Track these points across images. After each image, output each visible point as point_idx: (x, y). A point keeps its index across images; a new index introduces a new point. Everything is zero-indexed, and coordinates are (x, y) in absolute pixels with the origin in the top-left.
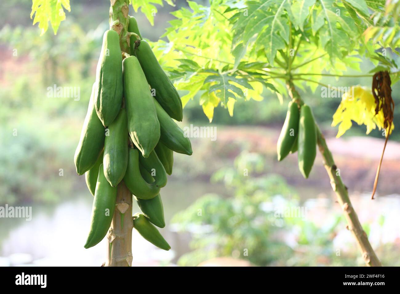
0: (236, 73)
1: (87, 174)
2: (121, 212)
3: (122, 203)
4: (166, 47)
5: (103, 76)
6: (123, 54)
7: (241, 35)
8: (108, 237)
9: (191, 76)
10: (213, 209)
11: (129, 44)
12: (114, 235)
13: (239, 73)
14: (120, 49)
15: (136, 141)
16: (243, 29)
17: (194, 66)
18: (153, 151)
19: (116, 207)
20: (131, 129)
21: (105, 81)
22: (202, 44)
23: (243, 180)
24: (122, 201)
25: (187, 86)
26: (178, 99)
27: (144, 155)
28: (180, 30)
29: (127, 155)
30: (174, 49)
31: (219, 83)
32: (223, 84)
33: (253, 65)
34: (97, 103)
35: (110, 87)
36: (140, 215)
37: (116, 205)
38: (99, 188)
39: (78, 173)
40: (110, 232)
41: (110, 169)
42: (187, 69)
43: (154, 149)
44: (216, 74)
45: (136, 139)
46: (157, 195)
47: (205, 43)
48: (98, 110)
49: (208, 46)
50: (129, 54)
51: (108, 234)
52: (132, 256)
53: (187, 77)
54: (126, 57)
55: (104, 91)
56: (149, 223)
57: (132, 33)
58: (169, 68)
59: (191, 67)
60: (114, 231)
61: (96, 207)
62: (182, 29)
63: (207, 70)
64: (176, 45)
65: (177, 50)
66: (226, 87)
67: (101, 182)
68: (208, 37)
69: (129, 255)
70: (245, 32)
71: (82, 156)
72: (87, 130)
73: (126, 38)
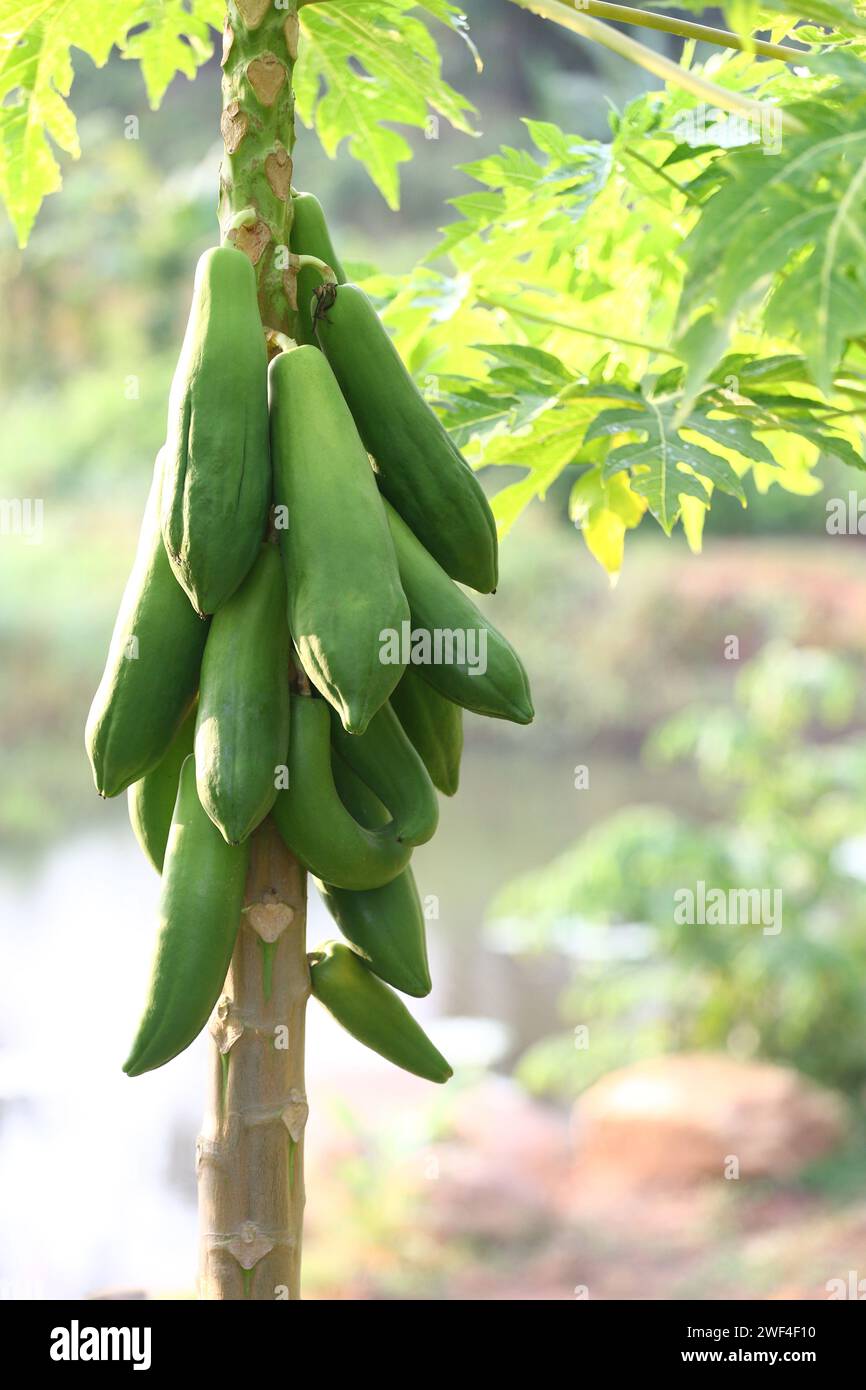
0: (710, 399)
1: (134, 791)
2: (265, 939)
3: (268, 902)
4: (445, 294)
5: (195, 424)
6: (269, 337)
7: (710, 279)
8: (215, 1032)
9: (536, 414)
10: (653, 864)
11: (294, 302)
12: (235, 1026)
13: (722, 399)
14: (259, 319)
15: (320, 671)
16: (718, 256)
17: (547, 373)
18: (384, 708)
19: (243, 919)
20: (299, 625)
21: (203, 445)
22: (583, 281)
23: (771, 756)
24: (268, 897)
25: (520, 450)
26: (480, 510)
27: (348, 726)
28: (497, 228)
29: (285, 723)
30: (475, 301)
31: (644, 438)
32: (660, 442)
33: (775, 365)
34: (172, 527)
35: (221, 464)
36: (337, 949)
37: (243, 911)
38: (179, 849)
39: (101, 788)
40: (221, 1015)
41: (219, 777)
42: (523, 382)
43: (390, 698)
44: (633, 404)
45: (317, 664)
46: (400, 872)
47: (594, 276)
48: (177, 553)
49: (608, 288)
50: (291, 338)
51: (214, 1021)
52: (306, 1106)
53: (519, 419)
54: (282, 351)
55: (199, 481)
56: (372, 978)
57: (305, 259)
58: (453, 381)
59: (537, 375)
60: (235, 1008)
61: (170, 920)
62: (504, 225)
63: (599, 389)
64: (480, 287)
65: (487, 305)
66: (668, 455)
67: (187, 824)
68: (606, 253)
69: (294, 1099)
70: (722, 270)
71: (113, 726)
72: (135, 628)
73: (283, 279)
